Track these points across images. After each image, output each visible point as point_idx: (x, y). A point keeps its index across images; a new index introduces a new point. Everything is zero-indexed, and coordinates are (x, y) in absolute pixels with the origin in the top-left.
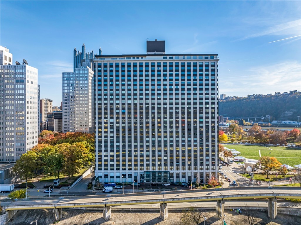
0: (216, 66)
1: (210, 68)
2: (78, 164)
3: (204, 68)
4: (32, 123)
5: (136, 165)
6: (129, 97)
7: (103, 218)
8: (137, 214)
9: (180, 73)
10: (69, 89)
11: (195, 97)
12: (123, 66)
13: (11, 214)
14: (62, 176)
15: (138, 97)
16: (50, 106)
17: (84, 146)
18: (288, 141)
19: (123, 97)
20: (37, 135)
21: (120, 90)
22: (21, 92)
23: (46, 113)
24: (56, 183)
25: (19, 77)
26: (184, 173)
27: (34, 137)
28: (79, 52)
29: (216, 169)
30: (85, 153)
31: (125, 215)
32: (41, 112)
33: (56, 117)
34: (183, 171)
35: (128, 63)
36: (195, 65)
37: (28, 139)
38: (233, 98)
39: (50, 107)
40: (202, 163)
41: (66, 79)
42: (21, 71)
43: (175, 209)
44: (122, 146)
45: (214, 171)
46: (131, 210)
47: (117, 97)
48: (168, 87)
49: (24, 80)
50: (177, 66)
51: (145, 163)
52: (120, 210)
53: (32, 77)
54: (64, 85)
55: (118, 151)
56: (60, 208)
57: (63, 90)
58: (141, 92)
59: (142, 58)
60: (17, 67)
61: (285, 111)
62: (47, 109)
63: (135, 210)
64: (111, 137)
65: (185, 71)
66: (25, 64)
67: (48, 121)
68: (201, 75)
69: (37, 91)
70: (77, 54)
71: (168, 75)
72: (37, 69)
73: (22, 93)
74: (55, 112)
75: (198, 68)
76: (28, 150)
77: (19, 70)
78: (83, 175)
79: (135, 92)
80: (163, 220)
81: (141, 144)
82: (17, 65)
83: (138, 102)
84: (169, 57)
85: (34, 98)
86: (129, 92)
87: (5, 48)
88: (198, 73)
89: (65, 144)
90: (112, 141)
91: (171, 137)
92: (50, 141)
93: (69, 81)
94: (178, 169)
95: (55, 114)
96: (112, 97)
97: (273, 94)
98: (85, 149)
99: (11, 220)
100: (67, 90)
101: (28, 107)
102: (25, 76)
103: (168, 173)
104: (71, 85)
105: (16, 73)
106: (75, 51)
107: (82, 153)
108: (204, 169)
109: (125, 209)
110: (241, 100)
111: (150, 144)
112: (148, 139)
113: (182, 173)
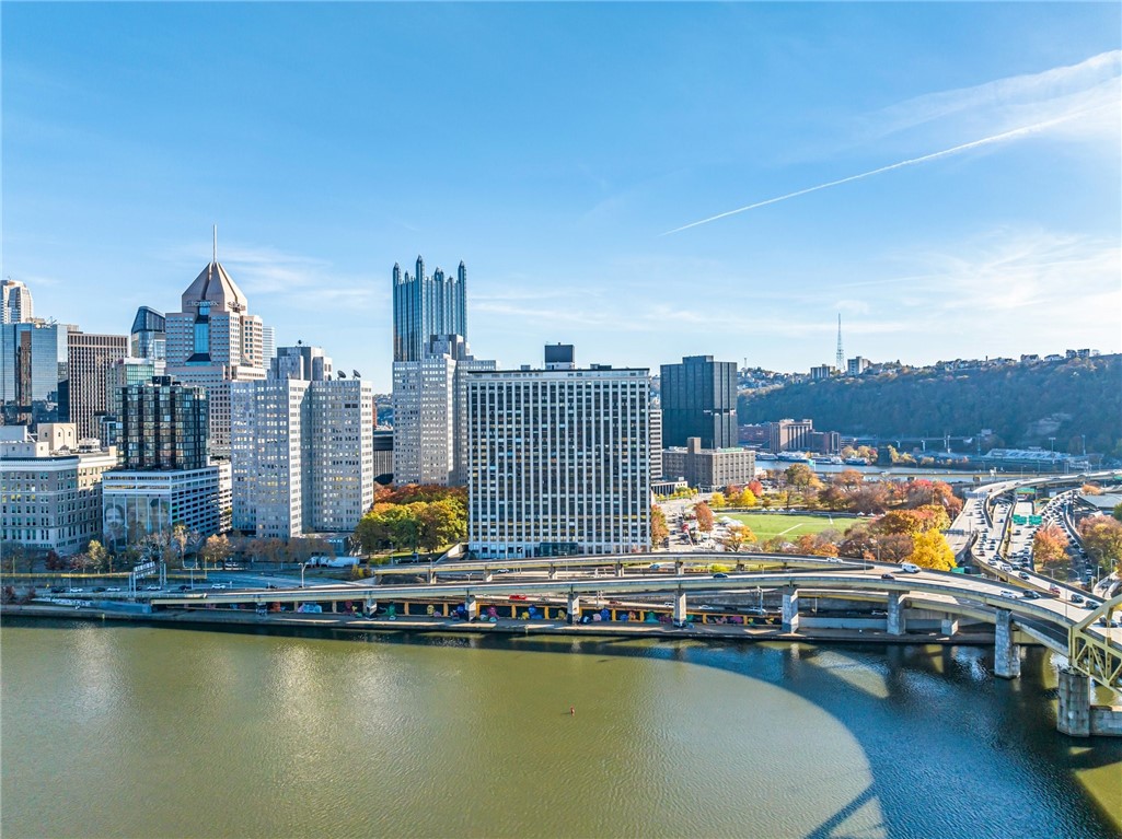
0: (646, 386)
3: (629, 390)
5: (528, 534)
19: (510, 433)
26: (600, 547)
27: (370, 493)
28: (406, 274)
34: (599, 544)
36: (615, 386)
42: (353, 391)
45: (645, 544)
49: (358, 404)
50: (588, 386)
51: (541, 530)
55: (502, 513)
59: (537, 375)
60: (346, 384)
61: (1037, 418)
64: (493, 492)
65: (600, 395)
68: (624, 400)
70: (402, 278)
71: (575, 401)
75: (620, 390)
76: (364, 511)
77: (349, 389)
78: (449, 552)
79: (527, 426)
81: (536, 502)
82: (345, 381)
84: (578, 374)
86: (518, 426)
89: (419, 503)
90: (493, 499)
91: (580, 492)
93: (407, 380)
94: (590, 541)
98: (449, 512)
101: (363, 446)
103: (576, 546)
104: (411, 386)
105: (345, 394)
106: (396, 269)
108: (630, 541)
110: (911, 379)
111: (550, 503)
112: (545, 496)
113: (597, 547)
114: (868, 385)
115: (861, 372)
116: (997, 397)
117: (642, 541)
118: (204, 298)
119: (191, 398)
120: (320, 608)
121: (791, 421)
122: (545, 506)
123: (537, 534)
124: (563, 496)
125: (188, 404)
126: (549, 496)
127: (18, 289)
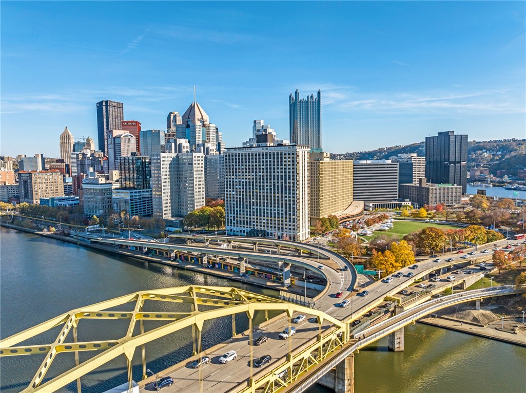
0: (295, 154)
1: (291, 156)
4: (199, 192)
5: (247, 224)
6: (243, 177)
19: (239, 177)
25: (190, 161)
27: (202, 202)
29: (296, 233)
36: (281, 154)
37: (197, 202)
48: (265, 170)
49: (192, 163)
51: (252, 223)
55: (237, 214)
58: (249, 174)
59: (250, 149)
60: (188, 155)
64: (233, 204)
68: (285, 161)
73: (192, 172)
75: (283, 156)
76: (196, 210)
77: (190, 157)
81: (249, 210)
85: (201, 174)
86: (243, 174)
90: (234, 207)
91: (267, 206)
101: (196, 181)
102: (193, 160)
103: (266, 232)
105: (188, 159)
117: (293, 232)
118: (189, 117)
119: (141, 161)
120: (134, 248)
122: (253, 212)
123: (250, 225)
124: (260, 207)
125: (139, 164)
126: (255, 207)
127: (176, 115)
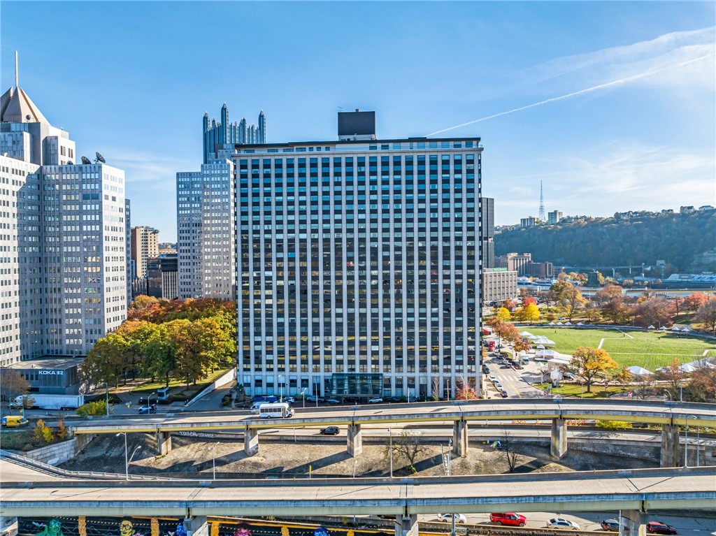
0: (476, 162)
1: (464, 167)
2: (206, 360)
3: (452, 167)
4: (115, 279)
6: (302, 227)
7: (243, 451)
8: (306, 445)
9: (403, 177)
10: (190, 209)
11: (434, 225)
12: (290, 166)
13: (82, 441)
14: (174, 383)
15: (320, 226)
16: (153, 243)
17: (217, 325)
18: (677, 320)
19: (291, 227)
20: (125, 303)
21: (285, 212)
22: (93, 219)
23: (144, 258)
24: (161, 395)
25: (89, 188)
26: (413, 379)
27: (120, 308)
29: (477, 372)
30: (219, 341)
31: (284, 448)
32: (134, 257)
33: (165, 268)
34: (411, 375)
35: (299, 159)
36: (434, 162)
37: (109, 310)
38: (579, 220)
39: (153, 245)
40: (449, 358)
41: (185, 187)
42: (93, 177)
43: (378, 439)
44: (289, 323)
45: (473, 375)
46: (295, 438)
47: (278, 227)
48: (380, 207)
49: (98, 195)
50: (397, 163)
52: (276, 438)
53: (114, 189)
54: (180, 199)
55: (281, 334)
56: (168, 432)
57: (179, 209)
58: (326, 217)
59: (327, 149)
60: (84, 169)
61: (702, 251)
62: (147, 250)
63: (304, 439)
65: (412, 174)
66: (101, 163)
67: (150, 276)
68: (446, 181)
69: (123, 215)
70: (210, 126)
71: (379, 183)
72: (123, 172)
73: (95, 220)
74: (163, 255)
75: (440, 168)
76: (108, 332)
77: (88, 175)
78: (216, 382)
79: (315, 217)
80: (353, 457)
81: (327, 320)
82: (84, 166)
83: (320, 236)
84: (382, 146)
85: (118, 229)
86: (303, 217)
87: (61, 130)
88: (440, 177)
89: (180, 321)
90: (269, 315)
91: (387, 305)
92: (152, 316)
93: (191, 191)
94: (399, 370)
95: (163, 260)
96: (268, 227)
97: (677, 211)
98: (219, 331)
99: (83, 452)
100: (187, 209)
101: (108, 249)
102: (101, 186)
103: (381, 378)
104: (195, 198)
105: (83, 182)
106: (205, 119)
107: (214, 339)
108: (453, 371)
109: (285, 438)
110: (597, 225)
111: (345, 320)
112: (339, 311)
113: (409, 378)
114: (565, 230)
115: (558, 221)
116: (668, 236)
117: (470, 371)
121: (515, 255)
122: (339, 325)
123: (328, 362)
124: (363, 310)
126: (345, 310)
